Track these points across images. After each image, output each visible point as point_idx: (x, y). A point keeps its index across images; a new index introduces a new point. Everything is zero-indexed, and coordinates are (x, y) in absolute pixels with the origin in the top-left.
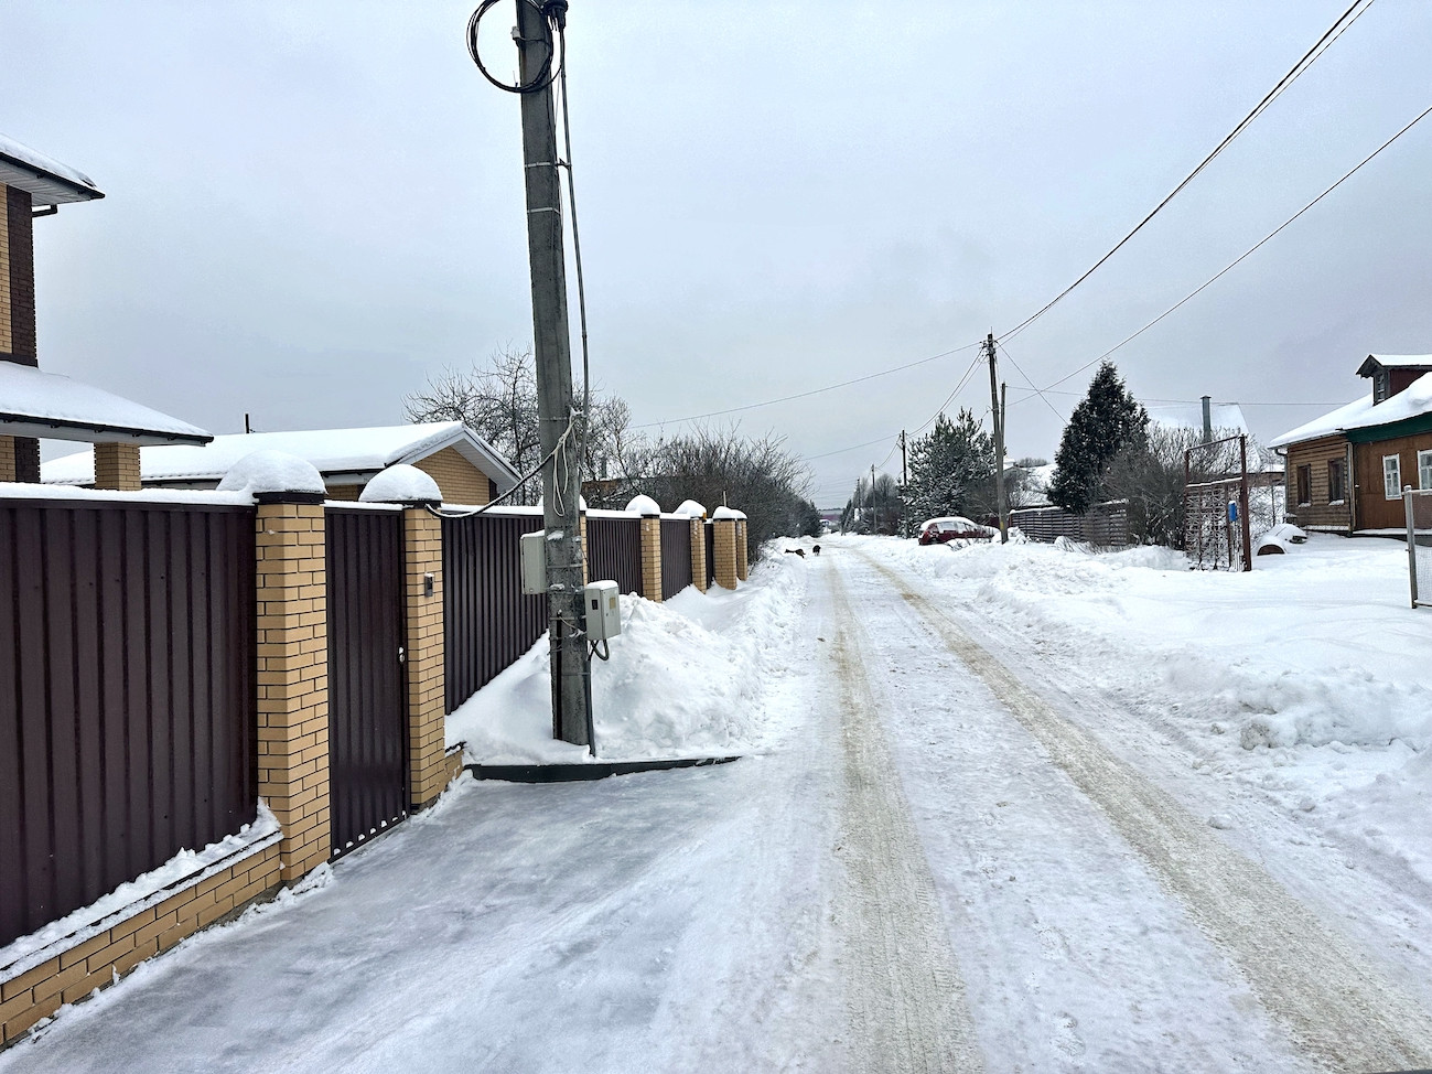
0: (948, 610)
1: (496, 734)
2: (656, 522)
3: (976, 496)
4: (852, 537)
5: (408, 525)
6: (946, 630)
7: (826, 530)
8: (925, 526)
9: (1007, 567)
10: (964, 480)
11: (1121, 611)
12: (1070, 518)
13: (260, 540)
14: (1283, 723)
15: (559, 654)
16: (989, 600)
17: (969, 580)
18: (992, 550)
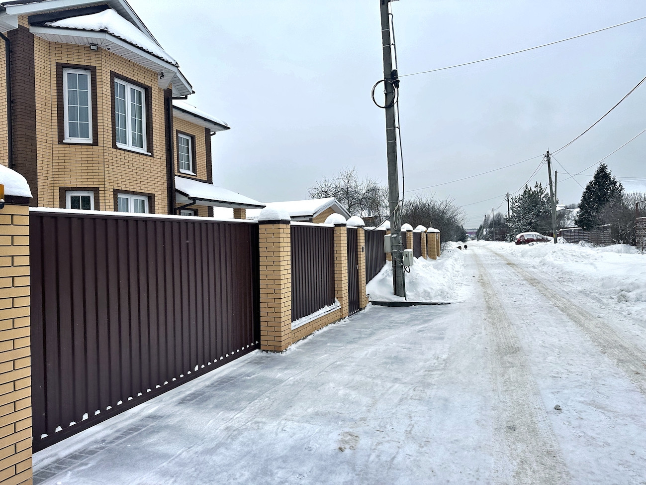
0: (526, 269)
1: (377, 293)
2: (412, 233)
3: (543, 223)
4: (482, 242)
5: (358, 233)
6: (524, 274)
7: (469, 239)
8: (518, 237)
9: (551, 252)
10: (538, 215)
11: (596, 268)
12: (586, 232)
13: (335, 235)
14: (632, 295)
15: (395, 270)
16: (543, 265)
17: (536, 258)
18: (546, 246)
